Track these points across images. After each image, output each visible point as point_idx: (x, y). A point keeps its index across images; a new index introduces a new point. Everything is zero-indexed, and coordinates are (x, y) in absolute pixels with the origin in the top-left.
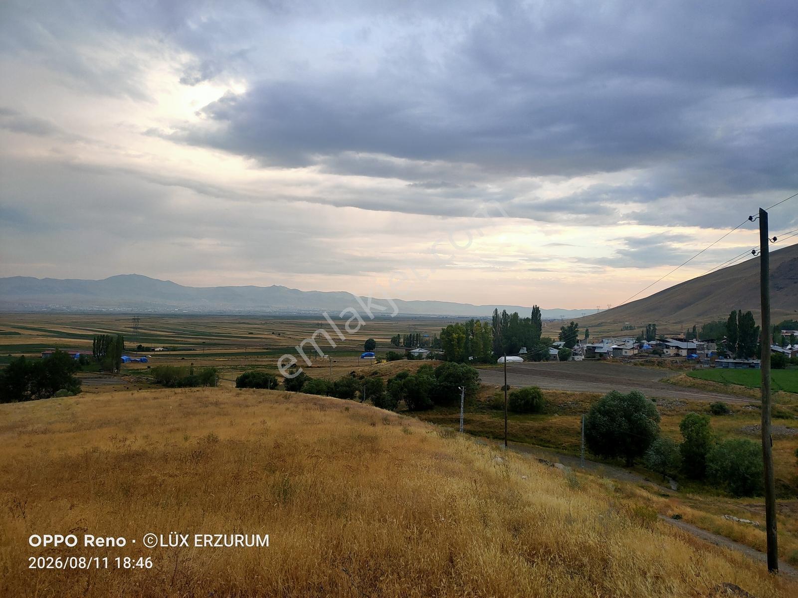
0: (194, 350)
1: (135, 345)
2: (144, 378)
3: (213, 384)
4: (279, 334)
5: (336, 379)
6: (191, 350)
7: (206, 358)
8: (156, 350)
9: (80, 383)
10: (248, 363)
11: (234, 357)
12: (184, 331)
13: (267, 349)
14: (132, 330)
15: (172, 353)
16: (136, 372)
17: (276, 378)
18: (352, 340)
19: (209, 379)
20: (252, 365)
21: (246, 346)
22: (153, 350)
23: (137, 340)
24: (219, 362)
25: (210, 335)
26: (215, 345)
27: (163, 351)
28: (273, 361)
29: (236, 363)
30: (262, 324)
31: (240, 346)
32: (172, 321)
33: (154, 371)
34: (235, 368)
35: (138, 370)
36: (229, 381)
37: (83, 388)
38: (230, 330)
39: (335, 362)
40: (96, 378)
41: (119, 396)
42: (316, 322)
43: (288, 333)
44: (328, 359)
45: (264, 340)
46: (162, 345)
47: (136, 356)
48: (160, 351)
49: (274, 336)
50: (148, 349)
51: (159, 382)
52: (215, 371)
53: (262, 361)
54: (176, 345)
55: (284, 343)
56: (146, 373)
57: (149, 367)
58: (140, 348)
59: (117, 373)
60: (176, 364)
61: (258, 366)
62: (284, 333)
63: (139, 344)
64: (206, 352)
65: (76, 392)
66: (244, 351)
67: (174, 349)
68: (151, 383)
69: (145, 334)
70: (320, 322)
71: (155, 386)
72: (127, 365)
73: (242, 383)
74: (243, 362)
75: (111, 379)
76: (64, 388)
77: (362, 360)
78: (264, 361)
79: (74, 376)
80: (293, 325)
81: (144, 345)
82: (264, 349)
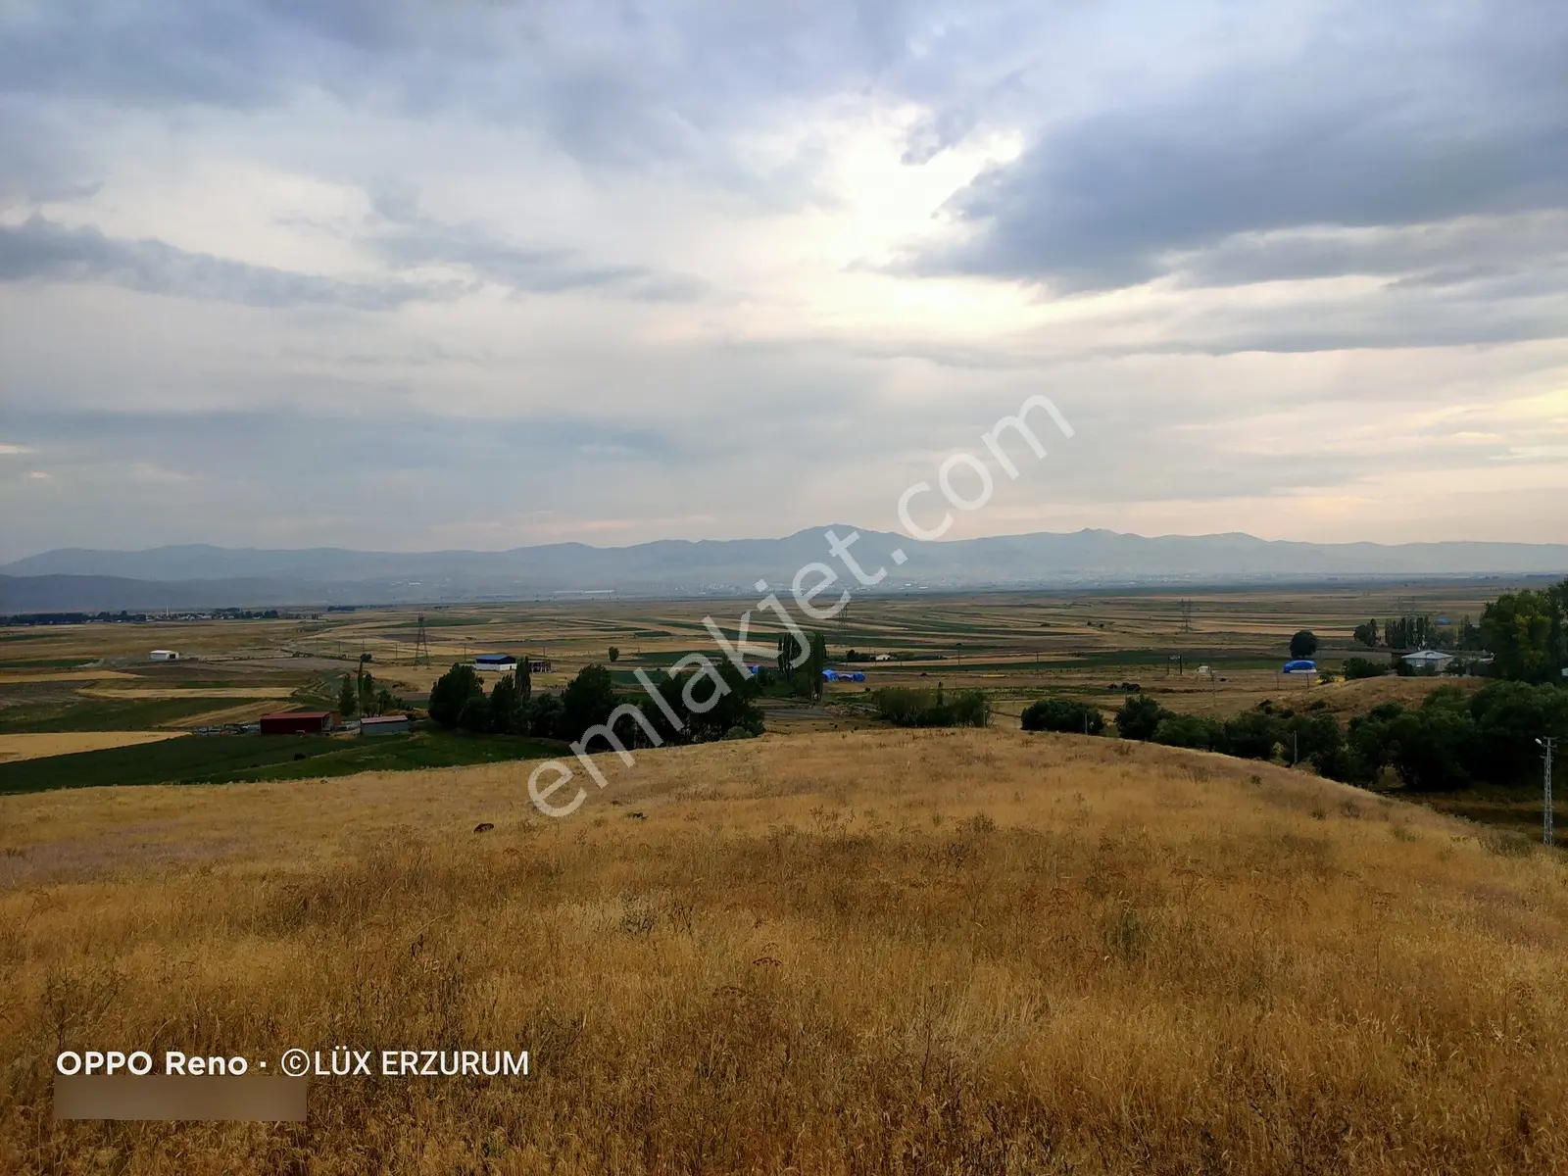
0: (941, 658)
1: (843, 650)
2: (861, 710)
3: (979, 722)
4: (1102, 626)
5: (1229, 716)
6: (936, 658)
7: (963, 673)
8: (878, 658)
9: (761, 717)
10: (1043, 683)
11: (1016, 671)
12: (923, 623)
13: (1079, 655)
14: (837, 623)
15: (905, 664)
16: (847, 698)
17: (1100, 712)
18: (1260, 635)
19: (970, 712)
20: (1050, 688)
21: (1037, 650)
22: (873, 660)
23: (846, 643)
24: (988, 681)
25: (969, 629)
26: (980, 648)
27: (889, 660)
28: (1090, 679)
29: (1019, 683)
30: (1066, 607)
31: (1024, 649)
32: (900, 606)
33: (879, 697)
34: (1018, 693)
35: (851, 694)
36: (1008, 715)
37: (767, 725)
38: (1005, 620)
39: (1223, 680)
40: (786, 708)
41: (824, 739)
42: (1179, 599)
43: (1118, 622)
44: (1209, 676)
45: (1072, 638)
46: (889, 650)
47: (847, 669)
48: (884, 660)
49: (1090, 630)
50: (865, 658)
51: (884, 718)
52: (981, 697)
53: (1070, 679)
54: (910, 650)
55: (1112, 642)
56: (864, 700)
57: (868, 690)
58: (852, 656)
59: (818, 700)
60: (913, 685)
61: (1062, 689)
62: (1111, 623)
63: (849, 649)
64: (963, 662)
65: (757, 732)
66: (1033, 659)
67: (908, 657)
68: (874, 719)
69: (858, 631)
70: (1186, 599)
71: (880, 723)
72: (835, 686)
73: (1034, 721)
74: (1033, 680)
75: (809, 711)
76: (739, 724)
77: (1286, 677)
78: (1075, 679)
79: (752, 704)
80: (1130, 607)
81: (858, 650)
82: (1073, 655)
